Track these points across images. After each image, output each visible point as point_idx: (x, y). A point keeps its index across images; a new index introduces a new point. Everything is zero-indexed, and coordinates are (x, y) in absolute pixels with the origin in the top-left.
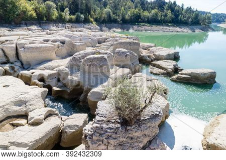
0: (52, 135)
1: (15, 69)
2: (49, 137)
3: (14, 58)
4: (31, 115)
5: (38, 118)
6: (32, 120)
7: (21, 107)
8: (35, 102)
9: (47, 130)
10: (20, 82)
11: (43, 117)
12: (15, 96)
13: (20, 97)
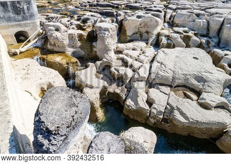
0: (214, 127)
1: (210, 45)
2: (210, 127)
3: (215, 33)
4: (204, 95)
5: (210, 102)
6: (203, 101)
7: (199, 84)
8: (214, 85)
9: (213, 120)
10: (210, 60)
11: (214, 104)
12: (199, 70)
13: (203, 73)
